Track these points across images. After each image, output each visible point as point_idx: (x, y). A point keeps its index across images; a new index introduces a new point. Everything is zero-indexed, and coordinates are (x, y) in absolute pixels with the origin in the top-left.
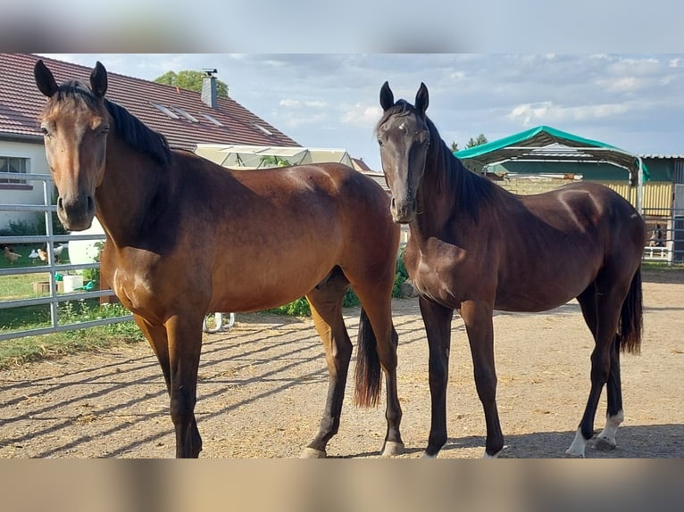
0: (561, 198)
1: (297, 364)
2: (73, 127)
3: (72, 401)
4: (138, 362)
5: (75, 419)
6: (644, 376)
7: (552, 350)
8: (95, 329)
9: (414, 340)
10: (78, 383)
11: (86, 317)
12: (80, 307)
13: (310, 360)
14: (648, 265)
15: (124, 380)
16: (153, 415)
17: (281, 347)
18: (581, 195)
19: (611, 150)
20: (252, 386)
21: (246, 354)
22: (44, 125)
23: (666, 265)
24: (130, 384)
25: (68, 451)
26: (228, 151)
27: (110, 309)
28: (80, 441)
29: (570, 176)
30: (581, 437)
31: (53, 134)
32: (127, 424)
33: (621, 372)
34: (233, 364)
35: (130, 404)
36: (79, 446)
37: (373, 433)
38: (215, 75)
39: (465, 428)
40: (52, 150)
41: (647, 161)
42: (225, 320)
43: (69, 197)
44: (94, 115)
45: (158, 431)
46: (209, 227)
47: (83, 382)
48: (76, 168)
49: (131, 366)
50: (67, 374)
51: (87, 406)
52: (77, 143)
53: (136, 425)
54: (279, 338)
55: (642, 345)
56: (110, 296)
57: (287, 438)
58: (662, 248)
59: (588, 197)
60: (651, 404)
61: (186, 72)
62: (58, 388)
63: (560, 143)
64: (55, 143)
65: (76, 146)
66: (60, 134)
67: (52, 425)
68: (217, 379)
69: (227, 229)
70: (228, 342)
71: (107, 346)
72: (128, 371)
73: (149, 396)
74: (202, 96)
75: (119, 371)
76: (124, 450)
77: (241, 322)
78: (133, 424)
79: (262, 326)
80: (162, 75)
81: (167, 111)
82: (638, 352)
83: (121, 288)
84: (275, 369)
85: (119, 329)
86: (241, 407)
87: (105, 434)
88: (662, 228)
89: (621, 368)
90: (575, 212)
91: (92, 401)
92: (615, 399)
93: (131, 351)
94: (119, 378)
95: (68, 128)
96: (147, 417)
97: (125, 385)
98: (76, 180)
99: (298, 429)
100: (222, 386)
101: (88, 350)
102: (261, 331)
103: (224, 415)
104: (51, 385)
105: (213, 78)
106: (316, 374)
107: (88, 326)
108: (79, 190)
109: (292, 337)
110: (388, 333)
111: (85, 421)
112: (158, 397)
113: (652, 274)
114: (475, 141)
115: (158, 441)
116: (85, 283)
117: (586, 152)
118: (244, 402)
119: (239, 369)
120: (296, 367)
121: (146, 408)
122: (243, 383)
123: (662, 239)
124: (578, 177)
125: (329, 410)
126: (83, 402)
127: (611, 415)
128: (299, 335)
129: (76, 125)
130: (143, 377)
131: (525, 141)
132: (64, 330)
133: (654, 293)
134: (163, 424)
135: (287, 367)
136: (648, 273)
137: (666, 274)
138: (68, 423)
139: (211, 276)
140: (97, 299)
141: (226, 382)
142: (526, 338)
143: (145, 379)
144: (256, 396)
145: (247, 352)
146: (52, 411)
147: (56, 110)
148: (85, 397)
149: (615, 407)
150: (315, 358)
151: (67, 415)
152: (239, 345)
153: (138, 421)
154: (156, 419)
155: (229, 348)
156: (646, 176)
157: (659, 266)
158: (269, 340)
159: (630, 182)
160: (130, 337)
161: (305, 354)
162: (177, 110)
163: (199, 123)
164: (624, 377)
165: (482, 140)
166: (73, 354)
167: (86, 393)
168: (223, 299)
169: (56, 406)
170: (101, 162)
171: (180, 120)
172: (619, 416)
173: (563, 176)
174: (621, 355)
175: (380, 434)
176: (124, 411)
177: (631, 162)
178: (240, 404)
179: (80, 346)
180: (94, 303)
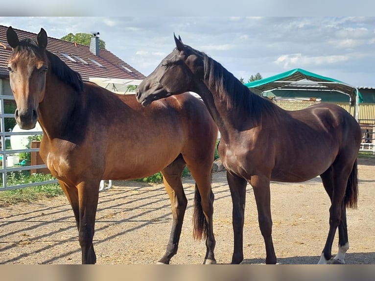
0: (313, 113)
1: (150, 211)
2: (27, 67)
3: (16, 232)
4: (54, 209)
5: (18, 243)
6: (360, 222)
7: (303, 205)
8: (28, 189)
9: (219, 198)
10: (19, 221)
11: (23, 181)
12: (19, 175)
13: (157, 209)
14: (361, 154)
15: (47, 220)
16: (65, 241)
17: (140, 201)
18: (324, 111)
19: (340, 83)
20: (123, 224)
21: (119, 205)
22: (10, 65)
23: (372, 155)
24: (50, 222)
25: (15, 262)
26: (108, 82)
27: (37, 177)
28: (22, 256)
29: (314, 99)
30: (324, 258)
31: (14, 71)
32: (49, 247)
33: (347, 219)
34: (112, 211)
35: (51, 234)
36: (21, 259)
37: (197, 254)
38: (98, 36)
39: (253, 252)
40: (14, 81)
41: (361, 90)
42: (106, 184)
43: (22, 109)
44: (39, 60)
45: (68, 251)
46: (104, 129)
47: (22, 221)
48: (27, 92)
49: (50, 211)
50: (12, 216)
51: (25, 235)
52: (28, 77)
53: (55, 247)
54: (139, 195)
55: (358, 203)
56: (37, 169)
57: (145, 256)
58: (370, 144)
59: (329, 111)
60: (366, 239)
61: (80, 34)
62: (7, 224)
63: (308, 79)
64: (16, 77)
65: (28, 79)
66: (19, 71)
67: (4, 247)
68: (102, 220)
69: (115, 130)
70: (108, 197)
71: (36, 199)
72: (48, 214)
73: (62, 230)
74: (90, 49)
75: (43, 214)
76: (48, 262)
77: (115, 186)
78: (53, 246)
79: (128, 188)
80: (65, 36)
81: (69, 57)
82: (356, 207)
83: (51, 164)
84: (137, 214)
85: (43, 189)
86: (117, 237)
87: (37, 252)
88: (370, 131)
89: (347, 217)
90: (322, 121)
91: (27, 232)
92: (344, 235)
93: (50, 202)
94: (43, 219)
95: (24, 68)
96: (61, 242)
97: (47, 223)
98: (27, 99)
99: (152, 251)
100: (105, 224)
101: (24, 202)
102: (128, 191)
103: (107, 242)
104: (3, 222)
105: (97, 38)
106: (161, 218)
107: (24, 187)
108: (28, 106)
109: (146, 195)
110: (208, 193)
111: (24, 244)
112: (67, 230)
113: (363, 159)
114: (254, 77)
115: (68, 257)
116: (20, 161)
117: (324, 84)
118: (119, 234)
119: (115, 214)
120: (149, 213)
121: (60, 237)
122: (119, 222)
123: (369, 138)
124: (318, 100)
125: (172, 240)
126: (23, 233)
127: (341, 245)
128: (150, 194)
129: (28, 66)
130: (58, 218)
131: (286, 78)
132: (10, 189)
133: (365, 171)
134: (71, 246)
135: (144, 213)
136: (361, 159)
137: (372, 160)
138: (14, 246)
139: (105, 158)
140: (29, 171)
141: (107, 222)
142: (287, 198)
143: (59, 220)
144: (126, 230)
145: (119, 204)
146: (4, 238)
147: (17, 56)
148: (23, 230)
149: (343, 241)
150: (160, 208)
151: (13, 241)
152: (115, 199)
153: (56, 244)
154: (66, 244)
155: (109, 201)
156: (361, 100)
157: (367, 155)
158: (133, 197)
159: (350, 103)
160: (49, 194)
161: (155, 206)
162: (75, 57)
163: (88, 65)
164: (349, 222)
165: (259, 77)
166: (15, 203)
167: (23, 228)
168: (112, 172)
169: (6, 235)
170: (42, 89)
171: (77, 63)
172: (346, 246)
173: (309, 99)
174: (347, 209)
175: (201, 255)
176: (47, 238)
177: (352, 91)
178: (117, 235)
179: (20, 199)
180: (27, 173)
